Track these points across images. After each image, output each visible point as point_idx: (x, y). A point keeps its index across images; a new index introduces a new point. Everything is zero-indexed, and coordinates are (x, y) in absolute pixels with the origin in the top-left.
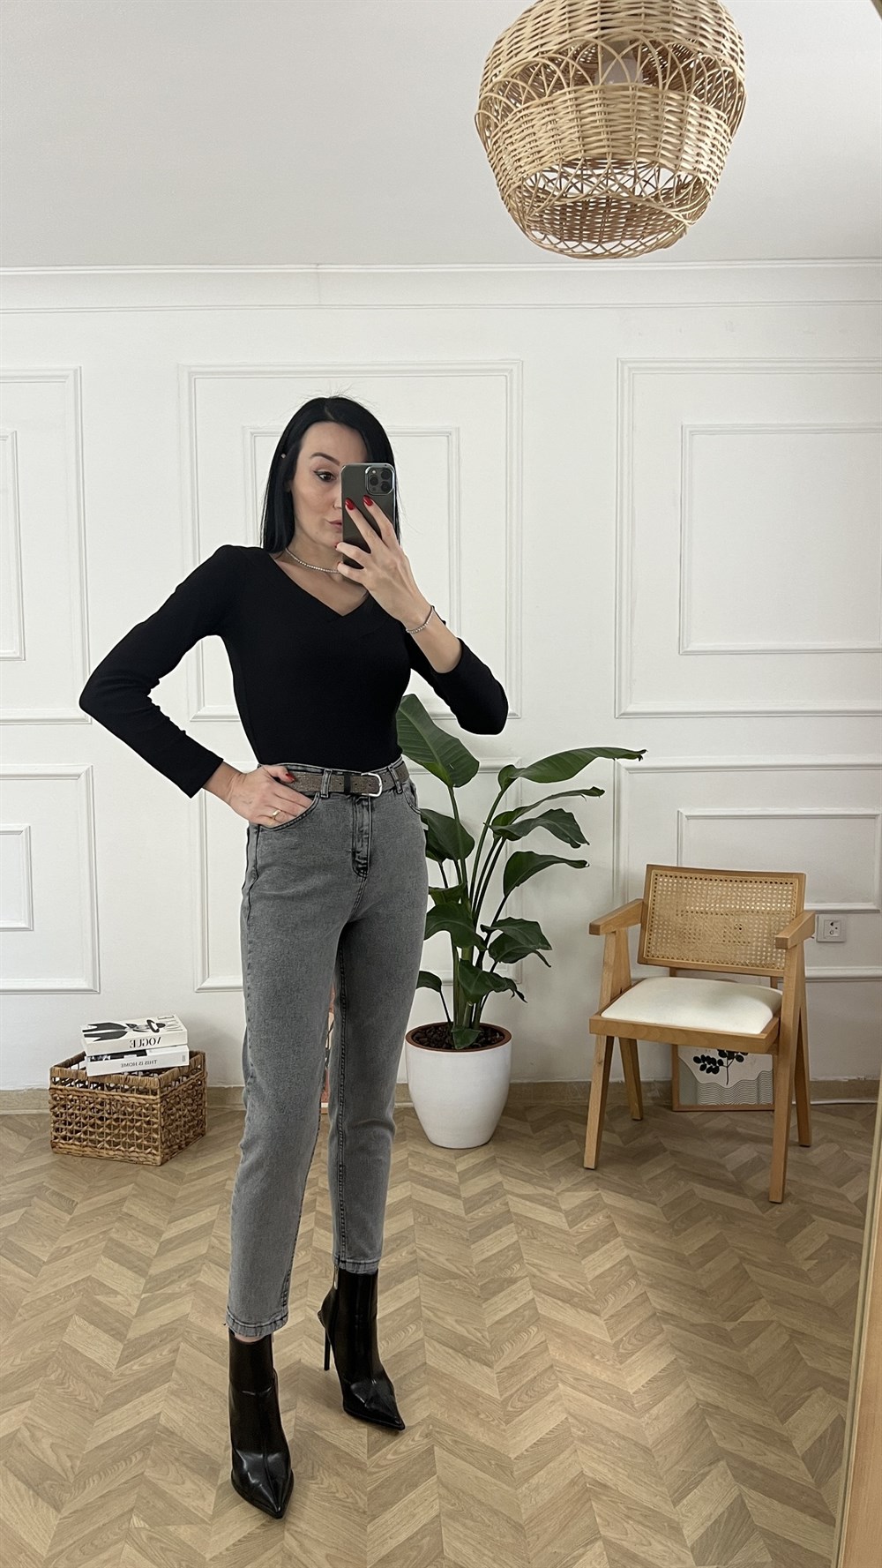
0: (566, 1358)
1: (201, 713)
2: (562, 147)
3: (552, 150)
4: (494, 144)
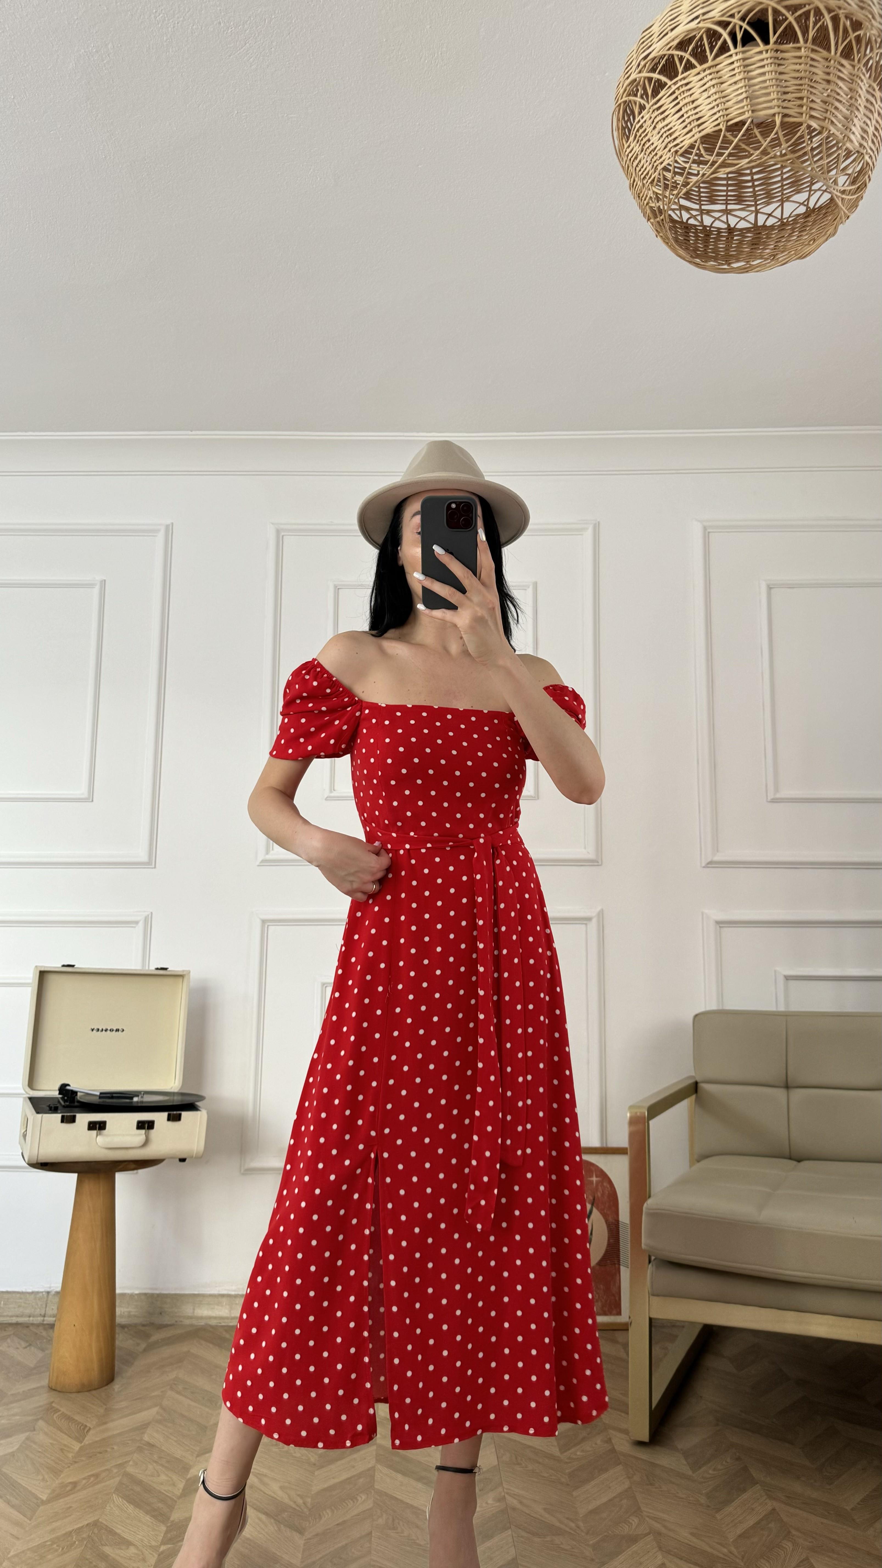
2: (726, 109)
3: (715, 114)
4: (638, 131)
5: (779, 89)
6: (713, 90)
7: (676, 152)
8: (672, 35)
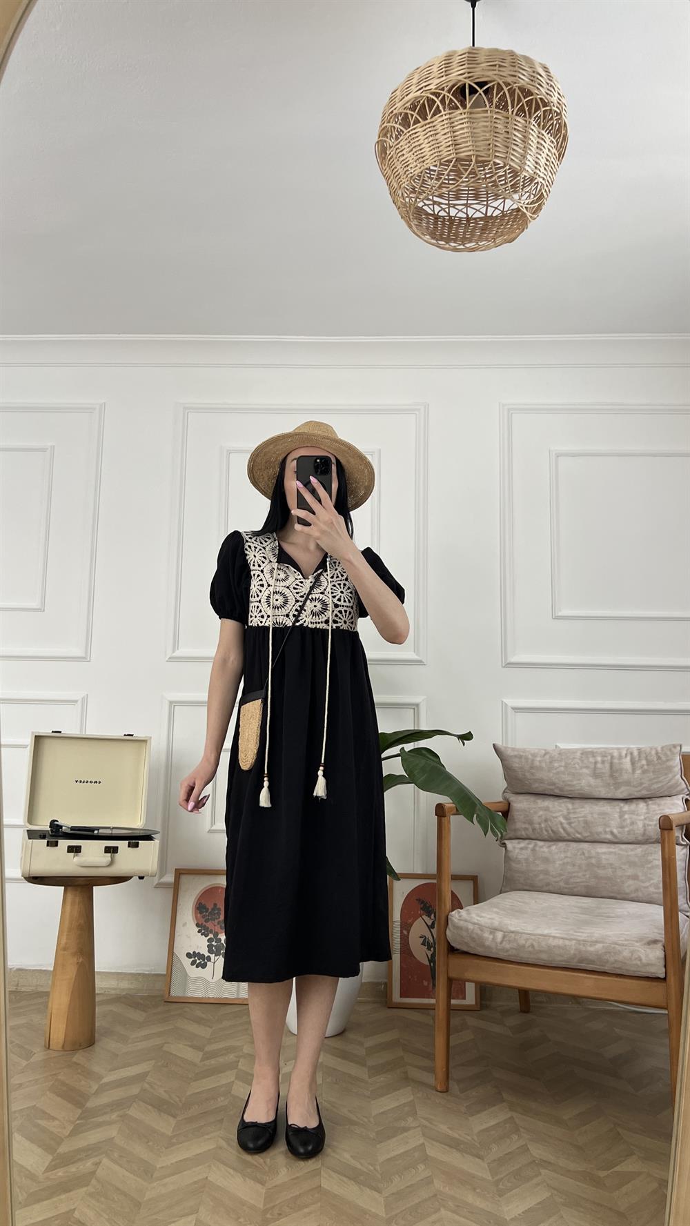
0: (449, 1189)
1: (177, 653)
2: (439, 152)
3: (432, 154)
4: (389, 160)
5: (473, 139)
6: (431, 139)
7: (412, 177)
8: (406, 99)
